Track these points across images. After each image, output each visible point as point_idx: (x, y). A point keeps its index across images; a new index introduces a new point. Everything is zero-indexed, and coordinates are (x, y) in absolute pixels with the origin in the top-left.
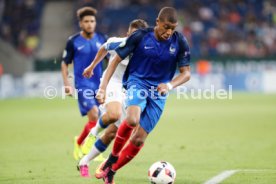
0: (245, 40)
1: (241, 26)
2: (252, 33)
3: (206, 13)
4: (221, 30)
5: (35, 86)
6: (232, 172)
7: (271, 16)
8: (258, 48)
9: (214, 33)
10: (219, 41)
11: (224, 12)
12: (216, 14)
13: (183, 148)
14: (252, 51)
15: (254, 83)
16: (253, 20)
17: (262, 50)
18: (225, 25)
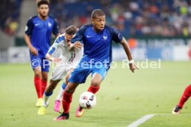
0: (161, 25)
1: (158, 14)
2: (166, 20)
3: (134, 6)
4: (144, 18)
5: (16, 56)
6: (152, 115)
7: (179, 8)
8: (170, 30)
9: (140, 20)
10: (143, 25)
11: (146, 5)
12: (141, 6)
13: (118, 99)
14: (166, 32)
15: (167, 54)
16: (167, 11)
17: (173, 32)
18: (147, 14)
